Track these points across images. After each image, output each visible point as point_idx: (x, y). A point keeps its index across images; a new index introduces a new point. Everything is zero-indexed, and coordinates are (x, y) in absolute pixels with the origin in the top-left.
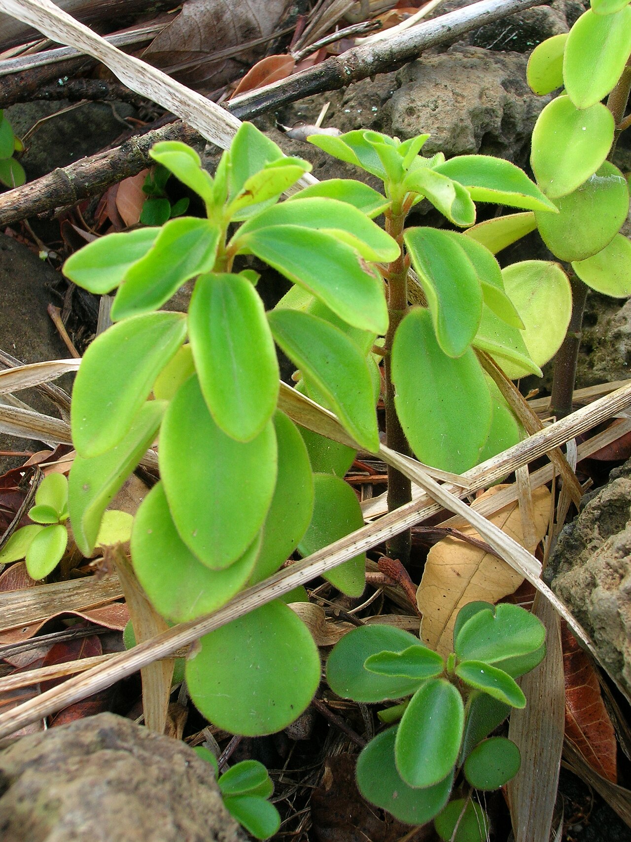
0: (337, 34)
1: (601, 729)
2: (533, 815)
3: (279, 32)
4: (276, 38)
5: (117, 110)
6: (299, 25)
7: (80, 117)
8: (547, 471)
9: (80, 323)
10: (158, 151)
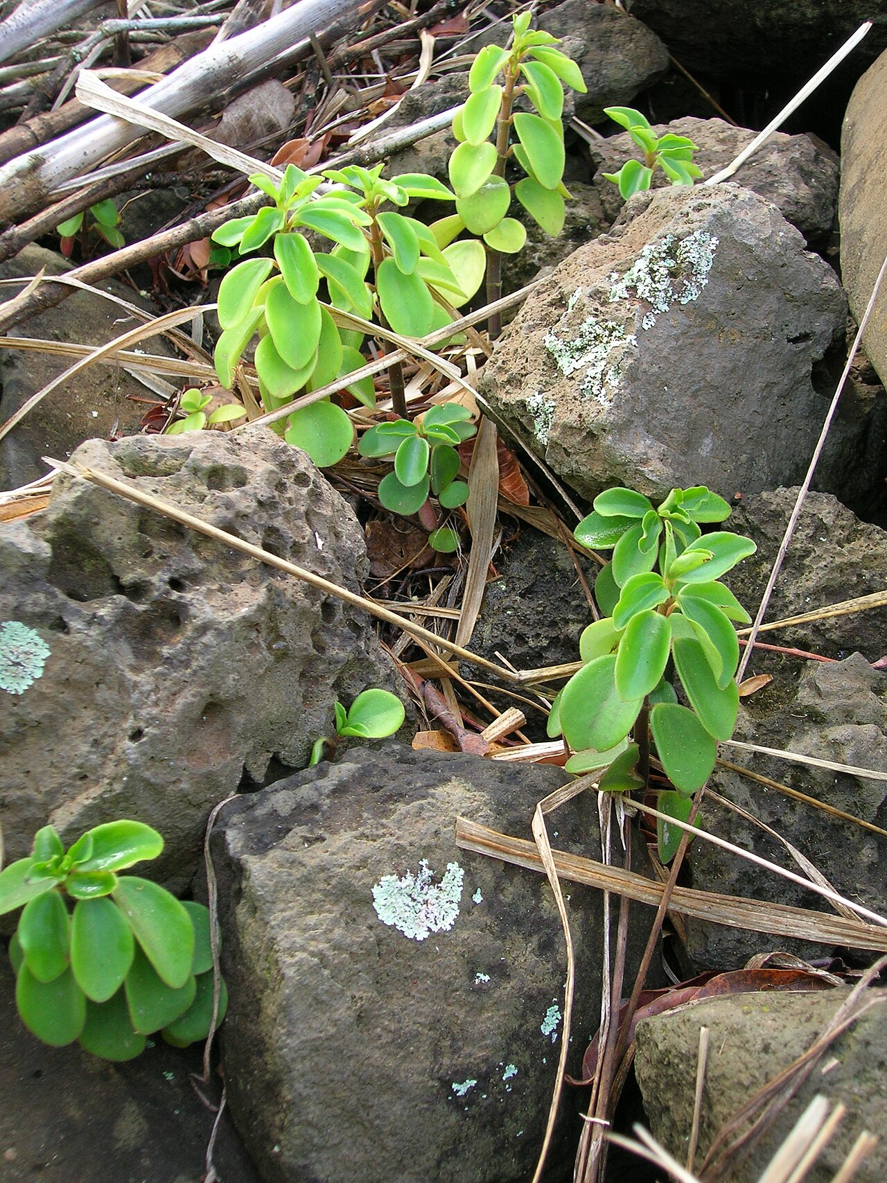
0: (338, 121)
2: (481, 526)
3: (294, 125)
4: (293, 130)
5: (178, 191)
6: (309, 117)
7: (154, 198)
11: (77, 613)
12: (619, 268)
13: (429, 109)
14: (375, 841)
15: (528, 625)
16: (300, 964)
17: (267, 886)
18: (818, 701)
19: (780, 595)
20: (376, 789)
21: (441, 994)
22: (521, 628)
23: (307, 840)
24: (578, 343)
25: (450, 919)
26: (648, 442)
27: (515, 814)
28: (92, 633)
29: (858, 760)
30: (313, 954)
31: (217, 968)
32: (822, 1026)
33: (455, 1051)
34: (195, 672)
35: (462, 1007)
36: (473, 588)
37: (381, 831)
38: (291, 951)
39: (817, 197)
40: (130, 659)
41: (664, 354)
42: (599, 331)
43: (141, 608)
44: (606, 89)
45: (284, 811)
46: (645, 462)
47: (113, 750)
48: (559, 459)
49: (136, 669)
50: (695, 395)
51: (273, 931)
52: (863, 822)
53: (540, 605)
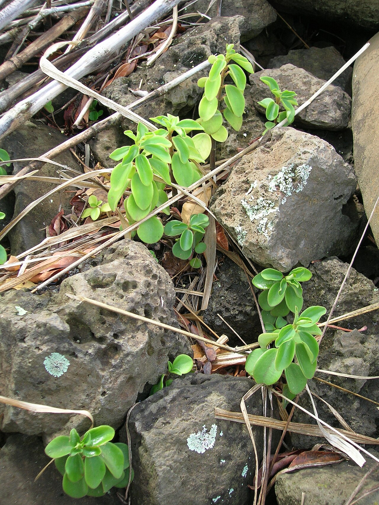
1: (225, 241)
2: (211, 259)
6: (129, 50)
8: (210, 184)
9: (79, 152)
10: (126, 133)
11: (80, 351)
12: (272, 173)
13: (182, 57)
14: (187, 421)
15: (230, 304)
16: (164, 470)
17: (151, 443)
18: (341, 349)
19: (328, 304)
20: (186, 398)
21: (209, 470)
22: (228, 306)
23: (163, 423)
24: (256, 207)
25: (212, 444)
26: (282, 250)
27: (234, 402)
28: (86, 358)
29: (355, 373)
30: (168, 466)
31: (131, 466)
32: (347, 498)
33: (213, 488)
34: (124, 370)
35: (216, 473)
36: (208, 285)
37: (189, 418)
38: (160, 466)
39: (343, 114)
40: (100, 366)
41: (289, 213)
42: (265, 204)
43: (103, 346)
44: (250, 29)
45: (154, 411)
46: (281, 259)
47: (94, 398)
48: (247, 252)
49: (103, 370)
50: (299, 226)
51: (154, 459)
52: (355, 394)
53: (235, 296)
